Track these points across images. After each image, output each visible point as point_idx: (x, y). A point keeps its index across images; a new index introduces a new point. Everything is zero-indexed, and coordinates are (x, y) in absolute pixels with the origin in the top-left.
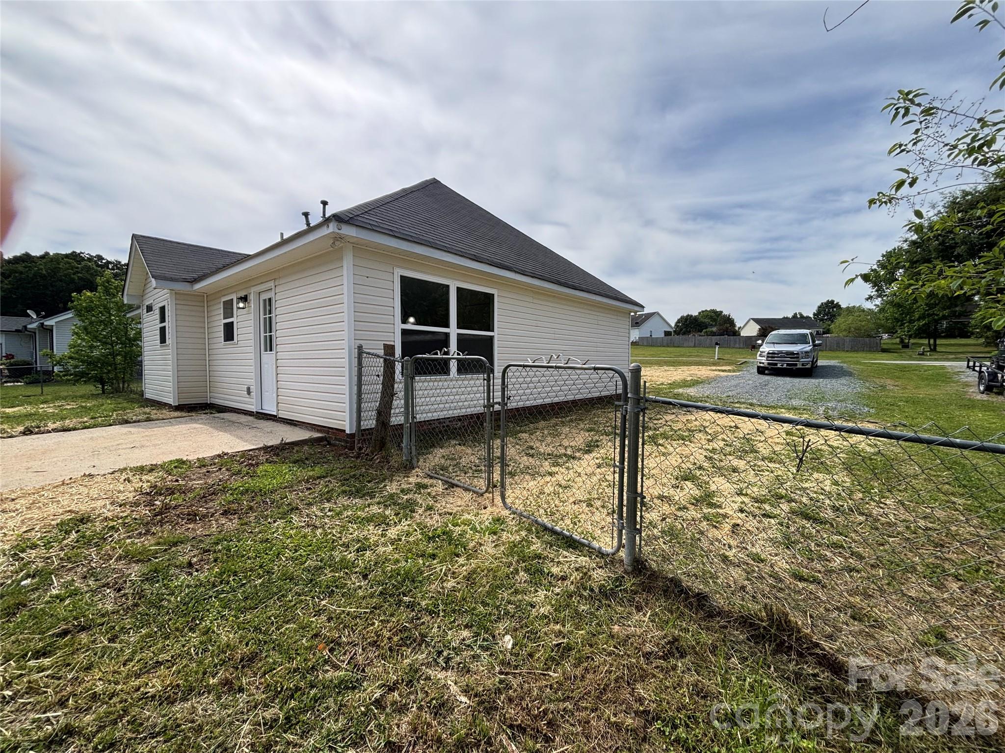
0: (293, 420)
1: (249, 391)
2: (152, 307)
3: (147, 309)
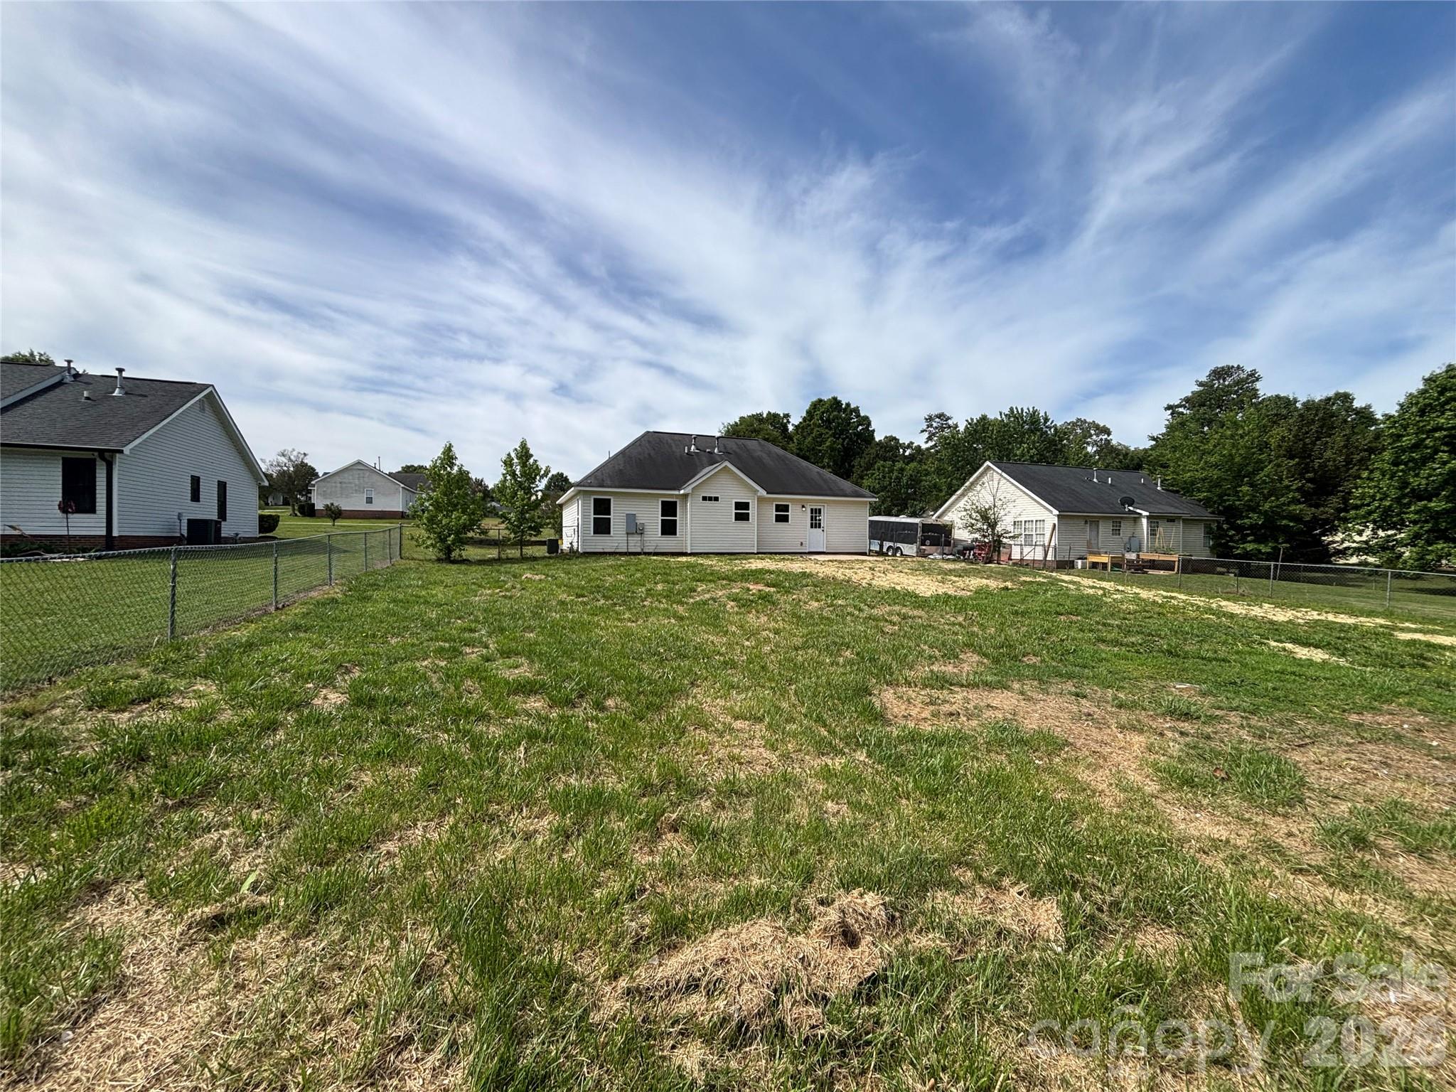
2: (716, 499)
3: (704, 498)
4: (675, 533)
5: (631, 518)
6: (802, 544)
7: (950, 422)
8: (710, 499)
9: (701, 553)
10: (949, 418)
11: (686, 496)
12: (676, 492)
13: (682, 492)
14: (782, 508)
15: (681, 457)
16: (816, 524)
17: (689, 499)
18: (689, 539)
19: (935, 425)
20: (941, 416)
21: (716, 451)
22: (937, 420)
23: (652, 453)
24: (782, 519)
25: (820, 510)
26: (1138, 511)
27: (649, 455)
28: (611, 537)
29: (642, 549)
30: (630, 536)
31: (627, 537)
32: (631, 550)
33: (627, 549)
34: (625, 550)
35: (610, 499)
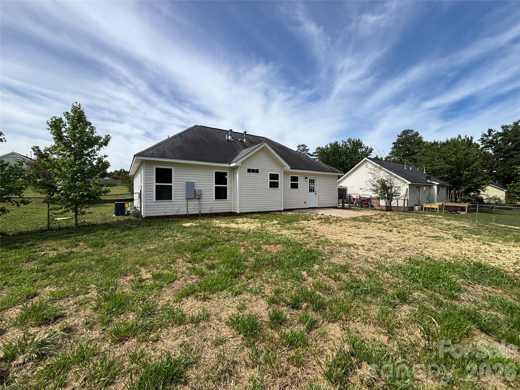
2: (257, 171)
3: (249, 171)
4: (225, 198)
5: (190, 186)
6: (305, 202)
7: (306, 148)
8: (253, 171)
9: (247, 213)
10: (306, 146)
11: (234, 168)
12: (227, 165)
13: (232, 165)
14: (294, 179)
15: (223, 142)
16: (312, 190)
17: (238, 171)
18: (238, 202)
19: (301, 149)
20: (303, 145)
21: (244, 140)
22: (302, 147)
23: (202, 137)
24: (294, 186)
25: (314, 180)
26: (433, 182)
27: (201, 138)
28: (173, 202)
29: (200, 211)
30: (188, 201)
31: (187, 202)
32: (190, 213)
33: (187, 212)
34: (186, 213)
35: (171, 169)
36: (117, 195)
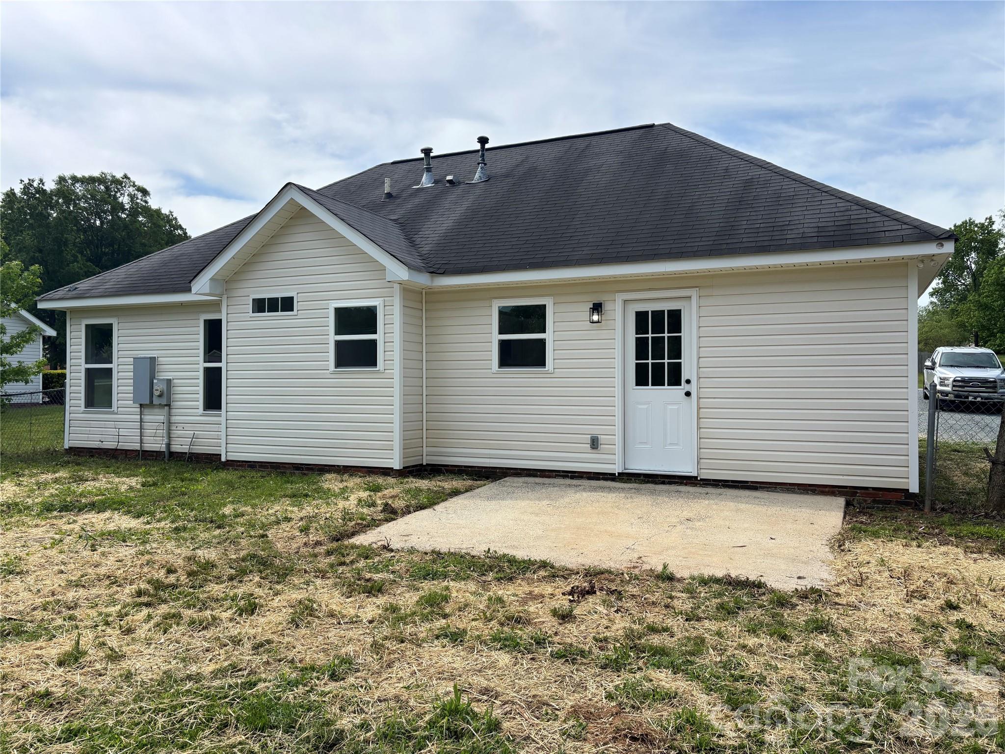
0: (747, 482)
1: (595, 443)
2: (287, 304)
3: (260, 306)
8: (273, 305)
14: (521, 319)
16: (658, 373)
17: (224, 311)
18: (224, 422)
25: (676, 314)
28: (113, 413)
29: (169, 445)
30: (146, 411)
31: (141, 415)
32: (148, 447)
33: (141, 442)
34: (137, 446)
35: (112, 324)
36: (31, 393)
